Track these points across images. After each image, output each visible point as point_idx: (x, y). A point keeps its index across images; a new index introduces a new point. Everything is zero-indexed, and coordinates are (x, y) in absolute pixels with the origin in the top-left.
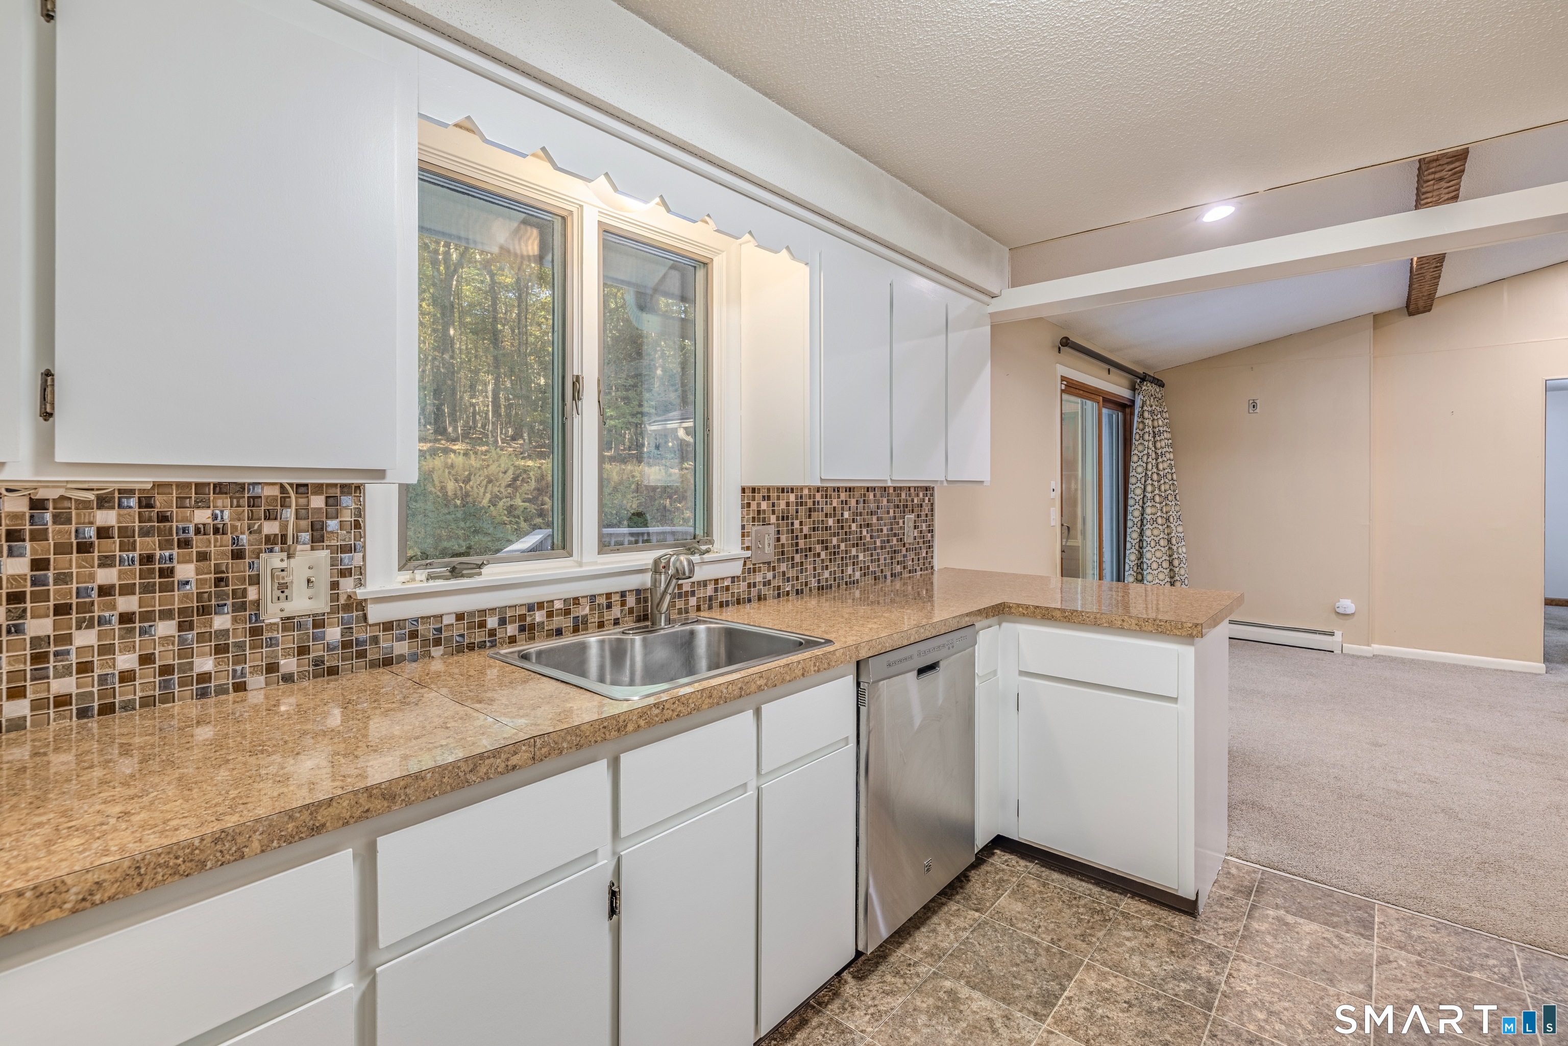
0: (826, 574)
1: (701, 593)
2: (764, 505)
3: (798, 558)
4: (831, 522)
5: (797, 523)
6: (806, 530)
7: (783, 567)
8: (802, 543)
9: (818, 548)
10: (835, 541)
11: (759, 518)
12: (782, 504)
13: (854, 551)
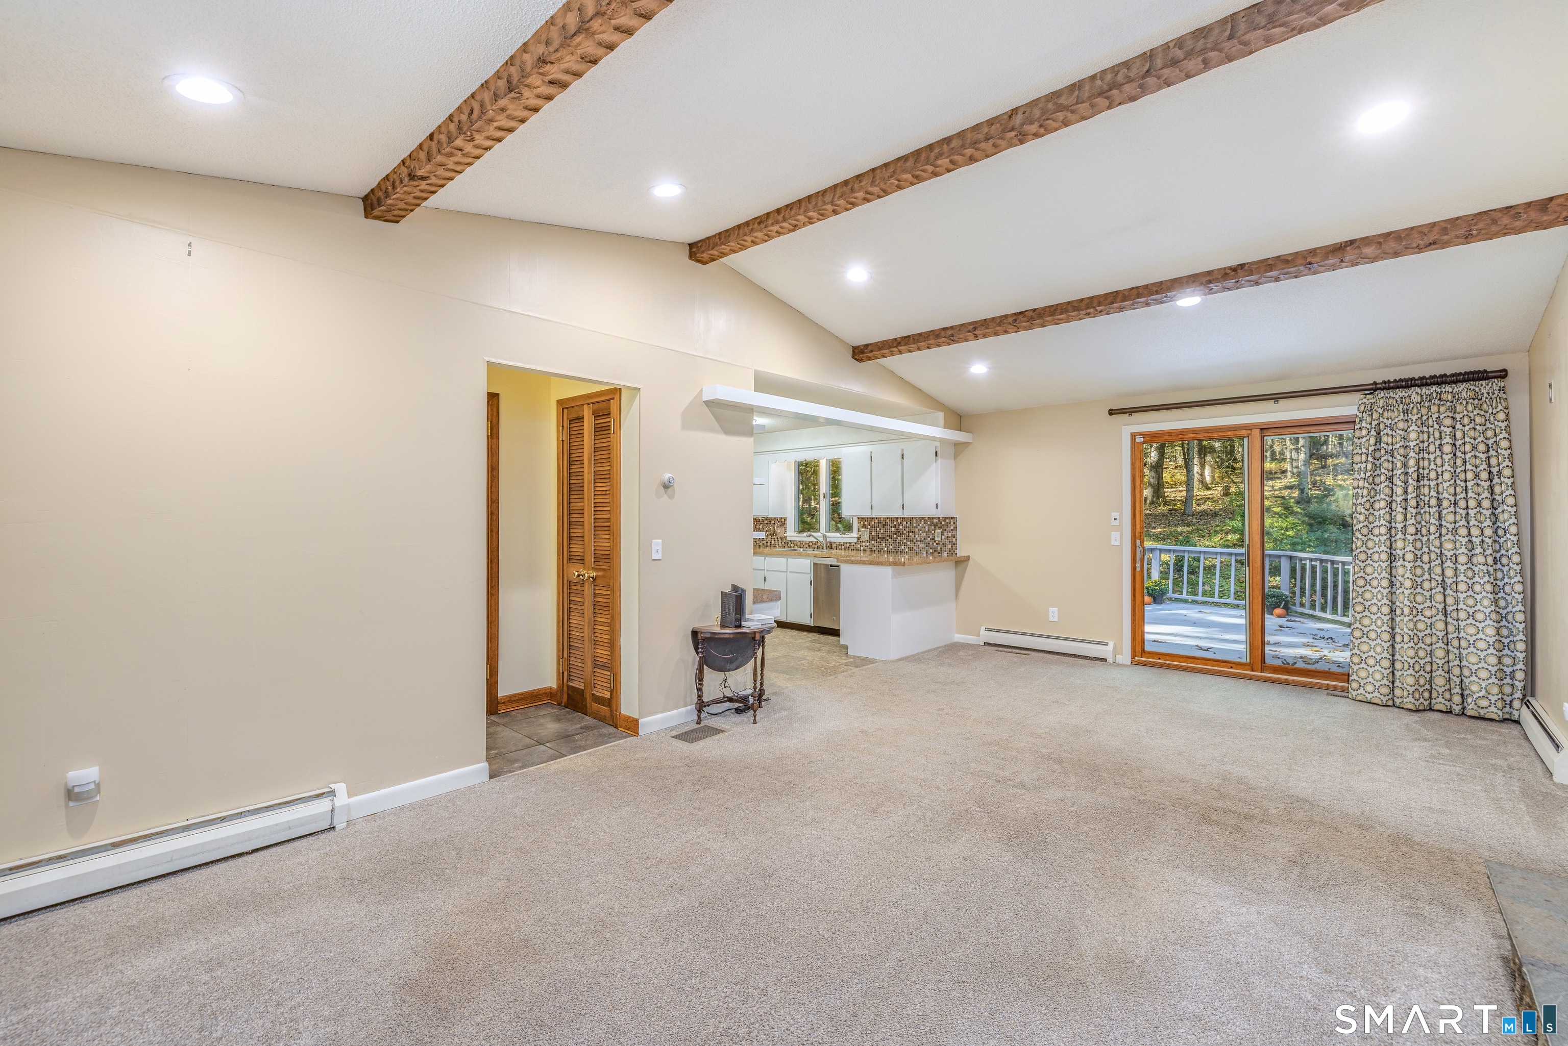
0: (891, 547)
1: (845, 545)
2: (866, 523)
3: (878, 540)
4: (893, 529)
5: (878, 529)
6: (882, 531)
7: (873, 542)
8: (880, 536)
9: (888, 538)
10: (895, 536)
11: (864, 526)
12: (873, 523)
13: (905, 541)
